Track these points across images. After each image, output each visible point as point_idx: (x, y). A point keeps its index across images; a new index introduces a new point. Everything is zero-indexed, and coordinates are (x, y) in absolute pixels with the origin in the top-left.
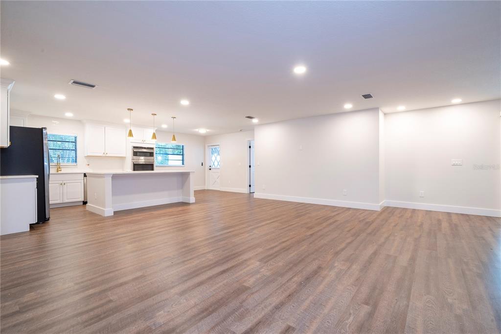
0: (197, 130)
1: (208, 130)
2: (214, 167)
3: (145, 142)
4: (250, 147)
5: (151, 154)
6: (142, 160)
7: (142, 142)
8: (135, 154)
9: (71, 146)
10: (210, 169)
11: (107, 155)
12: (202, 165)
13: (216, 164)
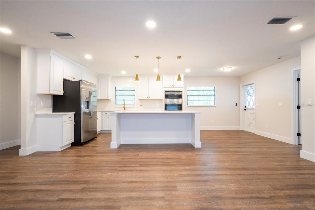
0: (221, 69)
1: (234, 68)
2: (249, 107)
3: (174, 87)
4: (298, 80)
5: (180, 97)
6: (176, 101)
7: (173, 87)
8: (167, 97)
9: (132, 93)
10: (245, 110)
11: (150, 99)
12: (236, 105)
13: (252, 104)
